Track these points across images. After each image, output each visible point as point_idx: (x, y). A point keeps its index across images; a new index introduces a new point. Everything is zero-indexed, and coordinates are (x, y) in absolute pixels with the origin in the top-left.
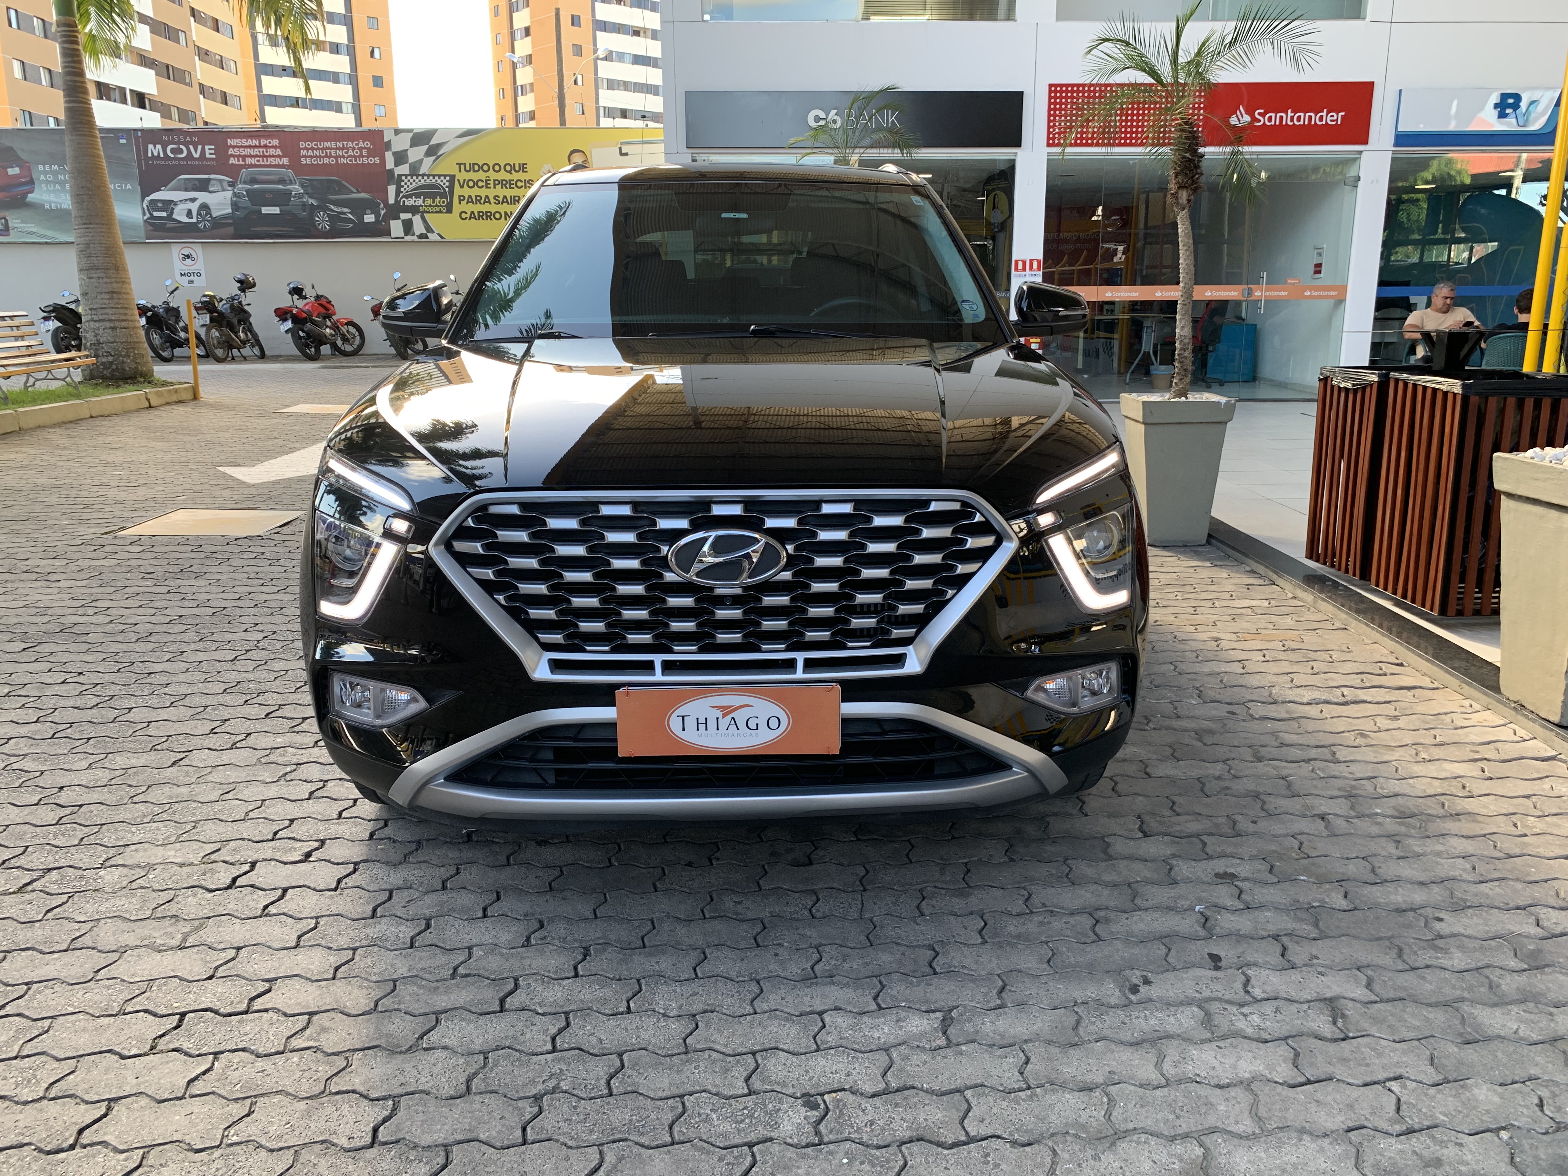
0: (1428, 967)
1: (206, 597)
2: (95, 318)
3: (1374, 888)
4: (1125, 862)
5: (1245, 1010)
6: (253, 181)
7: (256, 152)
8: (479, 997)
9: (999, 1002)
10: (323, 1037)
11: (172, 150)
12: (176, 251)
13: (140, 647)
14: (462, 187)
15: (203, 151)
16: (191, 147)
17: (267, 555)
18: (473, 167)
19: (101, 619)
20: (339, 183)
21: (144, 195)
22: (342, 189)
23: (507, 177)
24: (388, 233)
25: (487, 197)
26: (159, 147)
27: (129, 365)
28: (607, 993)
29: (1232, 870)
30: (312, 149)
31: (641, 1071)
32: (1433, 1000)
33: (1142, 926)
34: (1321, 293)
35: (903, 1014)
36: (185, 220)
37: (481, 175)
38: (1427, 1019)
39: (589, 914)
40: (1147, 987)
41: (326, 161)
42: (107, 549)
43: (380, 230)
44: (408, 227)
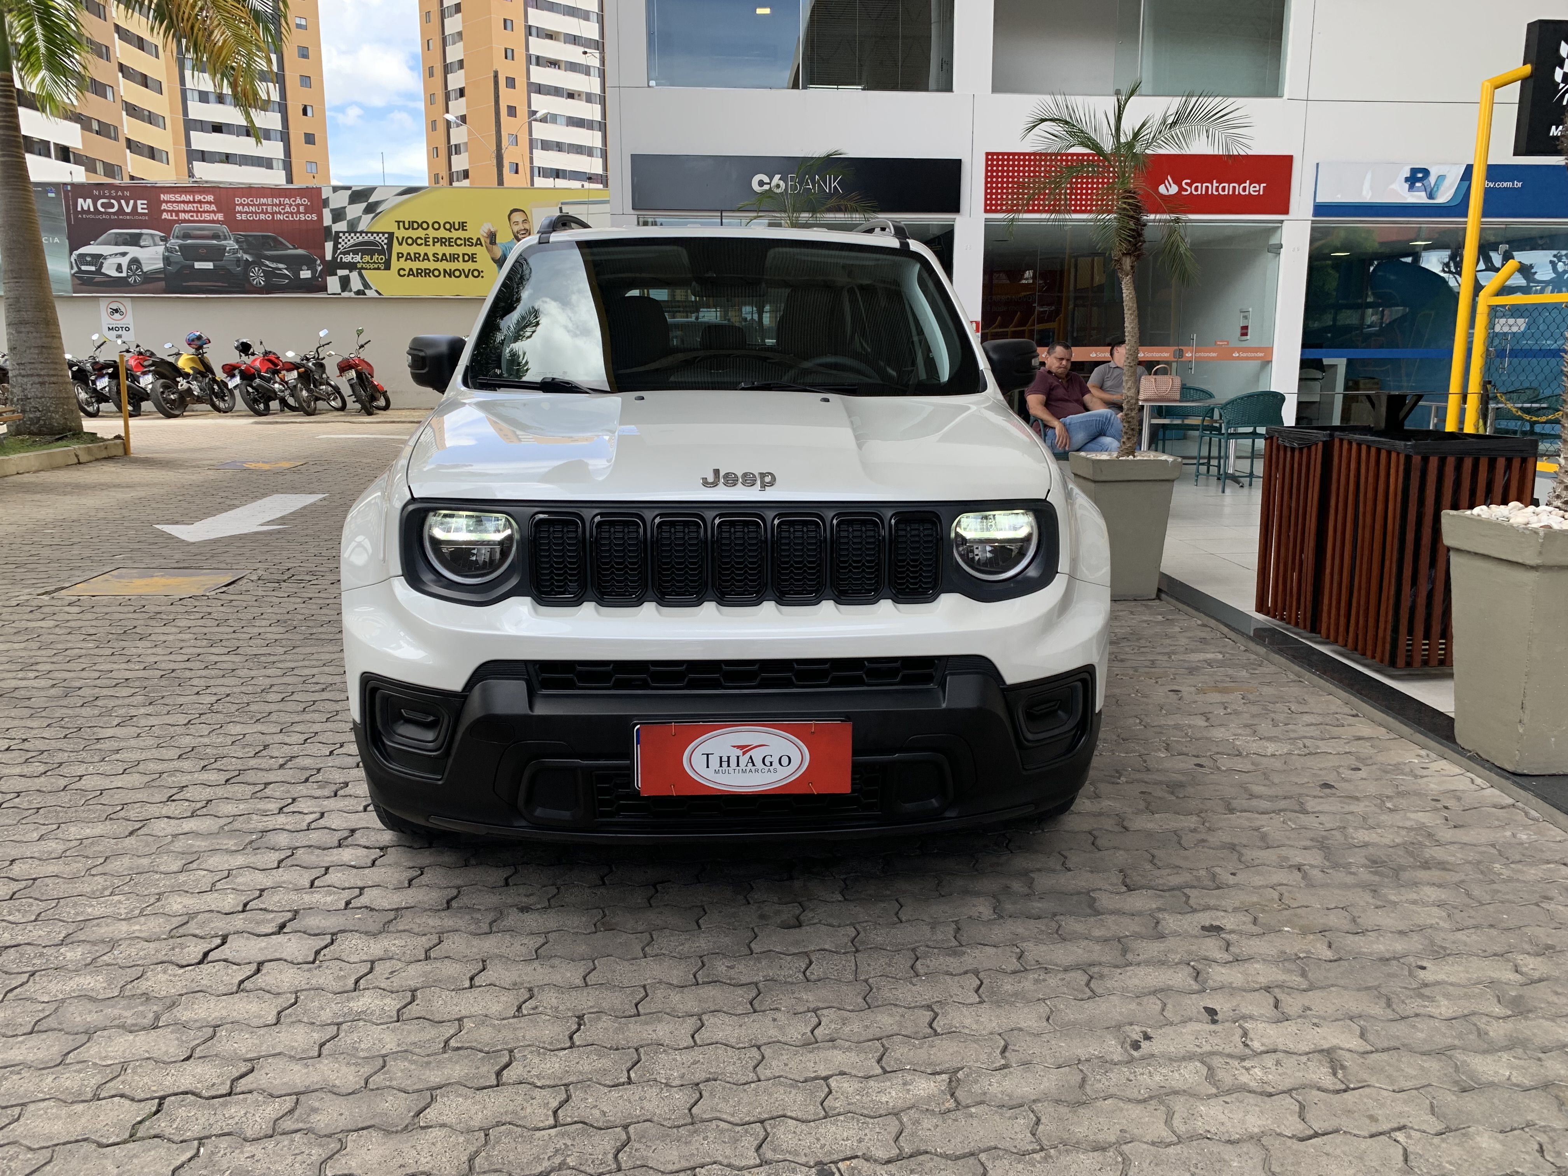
0: (1417, 1015)
1: (153, 659)
2: (23, 372)
3: (1357, 938)
4: (1113, 917)
5: (1247, 1064)
6: (186, 236)
7: (190, 207)
8: (474, 1071)
9: (1003, 1062)
10: (314, 1118)
11: (103, 205)
12: (104, 307)
13: (86, 711)
14: (401, 244)
15: (135, 206)
16: (123, 202)
17: (214, 615)
18: (411, 225)
19: (43, 683)
20: (275, 239)
21: (72, 250)
22: (279, 245)
23: (447, 235)
24: (324, 289)
25: (426, 254)
26: (89, 201)
27: (57, 419)
28: (605, 1063)
29: (1218, 923)
30: (248, 205)
31: (649, 1144)
32: (1427, 1048)
33: (1136, 981)
34: (1249, 355)
35: (909, 1078)
36: (114, 274)
37: (421, 233)
38: (1422, 1068)
39: (579, 982)
40: (1147, 1043)
41: (262, 217)
42: (45, 610)
43: (317, 286)
44: (345, 283)
